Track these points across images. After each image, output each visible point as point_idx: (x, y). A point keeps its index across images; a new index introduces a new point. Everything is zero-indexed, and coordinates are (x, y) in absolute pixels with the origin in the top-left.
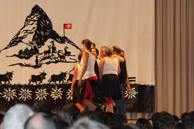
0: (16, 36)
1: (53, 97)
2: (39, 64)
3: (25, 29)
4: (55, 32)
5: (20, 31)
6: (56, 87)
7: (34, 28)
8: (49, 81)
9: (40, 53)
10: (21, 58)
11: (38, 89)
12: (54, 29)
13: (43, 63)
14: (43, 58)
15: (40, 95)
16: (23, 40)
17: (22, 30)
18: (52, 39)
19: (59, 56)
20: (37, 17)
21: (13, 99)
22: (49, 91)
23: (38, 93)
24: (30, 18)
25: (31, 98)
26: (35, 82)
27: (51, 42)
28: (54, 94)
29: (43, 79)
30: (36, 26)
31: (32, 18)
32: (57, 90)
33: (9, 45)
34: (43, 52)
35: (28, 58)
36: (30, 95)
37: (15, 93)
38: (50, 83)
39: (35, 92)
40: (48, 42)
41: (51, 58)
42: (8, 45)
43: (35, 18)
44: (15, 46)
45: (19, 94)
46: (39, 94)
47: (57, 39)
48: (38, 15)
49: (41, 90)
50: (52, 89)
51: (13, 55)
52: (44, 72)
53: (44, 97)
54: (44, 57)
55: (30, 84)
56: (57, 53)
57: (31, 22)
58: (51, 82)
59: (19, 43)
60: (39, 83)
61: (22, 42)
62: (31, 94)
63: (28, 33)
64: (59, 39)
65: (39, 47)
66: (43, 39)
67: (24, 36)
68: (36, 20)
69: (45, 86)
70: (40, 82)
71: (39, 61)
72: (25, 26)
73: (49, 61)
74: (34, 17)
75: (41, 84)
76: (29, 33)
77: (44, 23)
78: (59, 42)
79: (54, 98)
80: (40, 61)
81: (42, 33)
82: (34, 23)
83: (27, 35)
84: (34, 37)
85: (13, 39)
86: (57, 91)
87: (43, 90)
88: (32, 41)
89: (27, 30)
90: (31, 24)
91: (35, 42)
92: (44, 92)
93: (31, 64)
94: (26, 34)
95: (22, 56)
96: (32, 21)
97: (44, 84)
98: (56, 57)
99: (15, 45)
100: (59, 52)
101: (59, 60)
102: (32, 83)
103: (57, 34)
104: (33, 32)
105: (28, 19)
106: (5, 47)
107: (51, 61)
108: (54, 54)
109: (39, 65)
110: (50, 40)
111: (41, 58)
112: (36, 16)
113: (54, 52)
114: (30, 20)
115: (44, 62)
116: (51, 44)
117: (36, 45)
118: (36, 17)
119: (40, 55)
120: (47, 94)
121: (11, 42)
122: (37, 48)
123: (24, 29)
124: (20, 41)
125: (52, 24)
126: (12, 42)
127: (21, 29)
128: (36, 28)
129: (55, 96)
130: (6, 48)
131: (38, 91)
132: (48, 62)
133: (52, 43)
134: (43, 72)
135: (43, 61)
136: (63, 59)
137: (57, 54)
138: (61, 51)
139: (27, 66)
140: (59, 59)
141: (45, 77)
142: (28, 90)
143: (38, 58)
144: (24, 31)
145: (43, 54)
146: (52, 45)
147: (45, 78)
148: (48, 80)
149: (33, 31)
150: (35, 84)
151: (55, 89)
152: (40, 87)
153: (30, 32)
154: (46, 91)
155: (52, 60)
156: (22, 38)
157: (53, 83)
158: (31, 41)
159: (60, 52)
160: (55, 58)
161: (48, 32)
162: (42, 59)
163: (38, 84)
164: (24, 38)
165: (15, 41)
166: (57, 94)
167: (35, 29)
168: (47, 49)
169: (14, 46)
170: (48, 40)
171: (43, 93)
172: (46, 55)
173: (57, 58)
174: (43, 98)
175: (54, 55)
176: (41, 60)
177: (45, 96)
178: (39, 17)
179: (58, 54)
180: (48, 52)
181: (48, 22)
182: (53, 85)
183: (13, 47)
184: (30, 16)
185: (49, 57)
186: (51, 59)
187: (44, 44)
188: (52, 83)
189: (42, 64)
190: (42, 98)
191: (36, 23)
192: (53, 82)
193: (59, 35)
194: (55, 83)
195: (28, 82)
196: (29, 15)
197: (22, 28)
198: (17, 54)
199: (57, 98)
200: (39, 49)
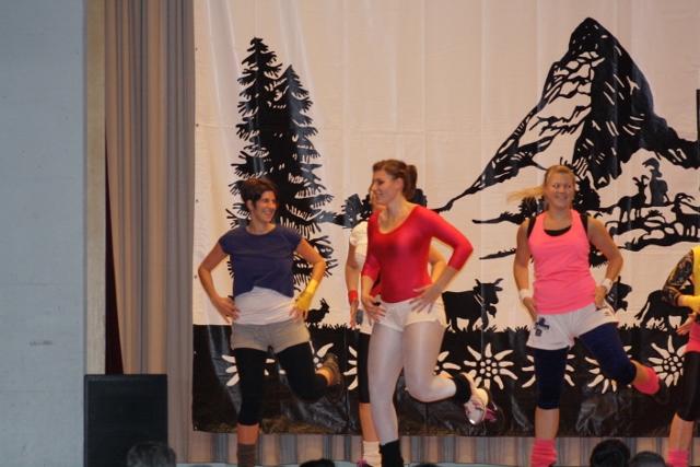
0: (511, 141)
3: (544, 113)
4: (662, 121)
5: (524, 121)
6: (670, 337)
7: (579, 109)
8: (639, 316)
9: (602, 205)
12: (658, 111)
14: (616, 225)
16: (538, 158)
17: (534, 120)
18: (649, 150)
19: (677, 216)
20: (592, 68)
21: (502, 386)
22: (643, 354)
24: (565, 72)
25: (572, 384)
27: (647, 163)
28: (663, 365)
29: (619, 308)
30: (586, 101)
31: (571, 71)
32: (671, 349)
33: (484, 178)
34: (616, 202)
37: (511, 364)
38: (644, 324)
39: (587, 359)
40: (637, 165)
41: (647, 224)
42: (480, 179)
43: (584, 72)
44: (506, 181)
45: (524, 369)
47: (671, 151)
48: (595, 60)
50: (654, 345)
51: (498, 216)
52: (622, 282)
54: (620, 223)
56: (673, 206)
57: (568, 88)
58: (647, 318)
59: (521, 170)
61: (535, 165)
62: (572, 369)
63: (555, 128)
64: (679, 150)
65: (600, 182)
66: (615, 153)
67: (541, 141)
68: (588, 78)
69: (624, 336)
72: (544, 101)
73: (641, 239)
74: (581, 65)
76: (561, 128)
77: (619, 89)
78: (677, 163)
81: (612, 129)
82: (581, 88)
83: (551, 138)
84: (579, 142)
85: (498, 155)
86: (672, 355)
88: (574, 162)
89: (552, 120)
90: (566, 93)
91: (582, 164)
94: (548, 133)
96: (574, 81)
97: (623, 328)
98: (669, 221)
99: (508, 177)
100: (677, 201)
101: (681, 232)
103: (671, 129)
104: (576, 126)
105: (556, 74)
106: (469, 186)
107: (646, 238)
108: (660, 209)
110: (643, 154)
111: (609, 226)
112: (588, 61)
113: (657, 201)
114: (565, 79)
115: (619, 240)
116: (647, 171)
117: (589, 174)
118: (588, 66)
119: (605, 215)
121: (490, 164)
122: (592, 186)
123: (541, 114)
124: (527, 162)
125: (650, 93)
126: (494, 166)
127: (530, 116)
128: (589, 110)
129: (666, 374)
130: (473, 190)
132: (636, 241)
133: (652, 168)
135: (615, 237)
136: (693, 228)
137: (673, 210)
138: (685, 196)
140: (680, 228)
141: (624, 300)
144: (542, 120)
145: (617, 211)
146: (649, 175)
147: (625, 306)
148: (638, 312)
149: (575, 121)
151: (666, 348)
153: (565, 124)
155: (653, 232)
156: (533, 148)
157: (658, 323)
158: (570, 162)
159: (683, 200)
160: (662, 227)
161: (633, 123)
162: (612, 228)
164: (543, 149)
165: (507, 162)
166: (674, 369)
167: (584, 114)
168: (633, 191)
169: (501, 180)
170: (634, 155)
172: (626, 214)
173: (671, 226)
175: (660, 215)
178: (600, 64)
179: (676, 210)
180: (638, 201)
181: (633, 85)
182: (655, 330)
183: (498, 184)
184: (562, 64)
185: (638, 223)
186: (649, 230)
187: (620, 172)
188: (651, 323)
191: (588, 91)
192: (658, 318)
193: (680, 136)
194: (667, 322)
196: (558, 60)
197: (535, 111)
198: (515, 210)
199: (675, 384)
200: (600, 192)
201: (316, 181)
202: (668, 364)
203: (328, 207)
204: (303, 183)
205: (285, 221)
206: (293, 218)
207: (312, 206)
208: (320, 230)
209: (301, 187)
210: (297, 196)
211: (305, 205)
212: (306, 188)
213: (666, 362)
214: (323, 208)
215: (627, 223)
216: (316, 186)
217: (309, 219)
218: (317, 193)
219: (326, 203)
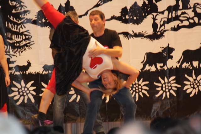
1: (188, 92)
2: (159, 31)
6: (194, 72)
8: (179, 62)
9: (159, 10)
10: (126, 22)
11: (160, 78)
13: (166, 29)
14: (166, 20)
15: (164, 89)
19: (195, 14)
22: (180, 80)
23: (160, 85)
25: (148, 95)
26: (153, 66)
28: (191, 85)
29: (169, 59)
32: (194, 77)
34: (166, 8)
35: (137, 22)
36: (146, 90)
38: (181, 66)
39: (155, 83)
41: (180, 18)
46: (162, 87)
49: (166, 79)
50: (186, 76)
51: (110, 17)
52: (170, 46)
53: (172, 92)
54: (168, 19)
55: (145, 70)
56: (192, 9)
58: (182, 63)
60: (161, 67)
62: (147, 88)
69: (171, 72)
70: (162, 65)
71: (159, 26)
73: (178, 26)
75: (165, 68)
79: (191, 93)
80: (161, 26)
86: (195, 80)
87: (168, 79)
92: (172, 82)
93: (144, 32)
95: (128, 19)
97: (171, 68)
98: (191, 16)
100: (195, 7)
101: (197, 22)
102: (147, 67)
106: (95, 4)
107: (180, 25)
108: (187, 11)
109: (159, 33)
111: (163, 20)
113: (185, 7)
115: (168, 26)
119: (161, 15)
120: (176, 87)
122: (154, 1)
129: (192, 89)
130: (97, 6)
131: (160, 82)
132: (176, 27)
134: (167, 45)
135: (166, 25)
137: (193, 11)
138: (198, 4)
139: (136, 35)
140: (196, 19)
141: (171, 55)
142: (142, 80)
143: (156, 21)
145: (166, 12)
147: (171, 57)
148: (178, 60)
150: (153, 69)
151: (192, 77)
152: (162, 74)
154: (175, 81)
155: (184, 22)
157: (187, 65)
159: (198, 6)
160: (188, 19)
162: (164, 22)
163: (159, 68)
166: (196, 86)
168: (173, 3)
171: (169, 85)
172: (170, 14)
173: (192, 18)
174: (170, 94)
175: (187, 14)
176: (162, 23)
177: (173, 90)
179: (194, 11)
180: (176, 8)
182: (186, 69)
185: (177, 18)
186: (182, 21)
188: (184, 65)
189: (165, 31)
190: (168, 94)
192: (187, 63)
194: (192, 64)
195: (142, 66)
198: (118, 14)
199: (197, 93)
200: (158, 4)
201: (22, 4)
202: (193, 84)
203: (28, 16)
204: (16, 5)
205: (8, 23)
206: (12, 22)
207: (21, 16)
208: (25, 27)
209: (15, 7)
210: (13, 12)
211: (17, 16)
212: (18, 7)
213: (192, 83)
214: (26, 17)
215: (171, 18)
216: (22, 6)
217: (19, 22)
218: (23, 10)
219: (27, 14)
